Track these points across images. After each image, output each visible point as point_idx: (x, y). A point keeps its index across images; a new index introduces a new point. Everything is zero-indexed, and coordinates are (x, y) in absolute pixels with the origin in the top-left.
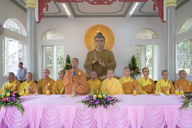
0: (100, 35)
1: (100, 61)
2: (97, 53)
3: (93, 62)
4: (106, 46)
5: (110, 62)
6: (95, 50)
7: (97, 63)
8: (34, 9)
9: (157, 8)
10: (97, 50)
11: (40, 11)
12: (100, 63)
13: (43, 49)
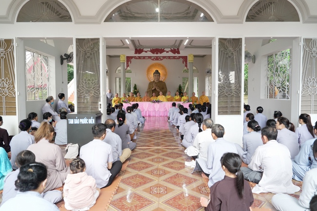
0: (157, 72)
1: (157, 88)
2: (156, 83)
3: (153, 89)
4: (162, 78)
5: (163, 89)
6: (154, 81)
7: (155, 89)
8: (124, 63)
9: (184, 62)
10: (155, 81)
11: (127, 63)
12: (157, 89)
13: (116, 79)
